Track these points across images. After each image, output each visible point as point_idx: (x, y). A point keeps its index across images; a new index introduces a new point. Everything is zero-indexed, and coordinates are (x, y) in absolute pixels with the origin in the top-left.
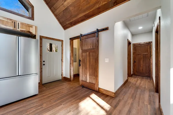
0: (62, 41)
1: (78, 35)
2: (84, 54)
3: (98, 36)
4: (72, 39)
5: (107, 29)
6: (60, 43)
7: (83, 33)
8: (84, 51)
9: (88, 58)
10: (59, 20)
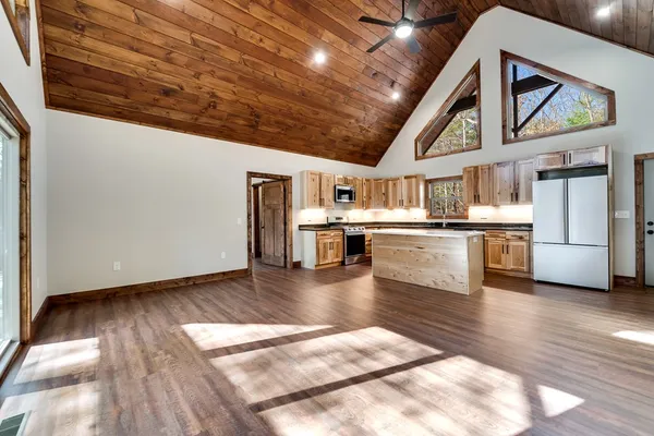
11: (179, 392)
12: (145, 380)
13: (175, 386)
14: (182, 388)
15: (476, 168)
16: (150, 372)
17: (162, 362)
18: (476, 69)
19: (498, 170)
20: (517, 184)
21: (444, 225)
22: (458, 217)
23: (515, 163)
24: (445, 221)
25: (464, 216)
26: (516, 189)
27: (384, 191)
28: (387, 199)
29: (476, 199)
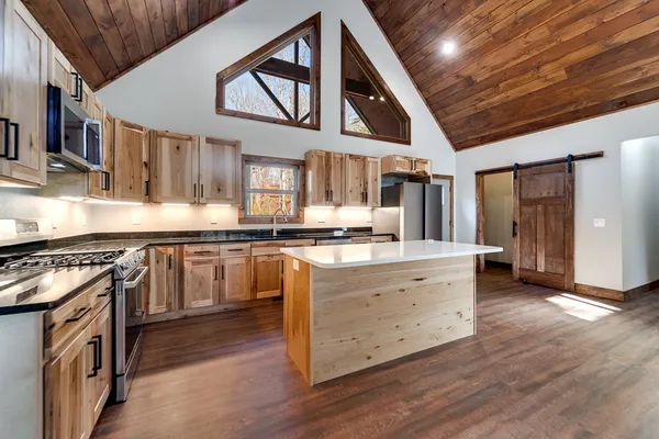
0: (451, 179)
2: (527, 209)
4: (481, 174)
5: (598, 155)
6: (447, 182)
8: (527, 202)
9: (541, 219)
15: (328, 154)
18: (314, 22)
19: (350, 163)
20: (366, 183)
21: (275, 234)
22: (291, 221)
23: (364, 158)
24: (276, 227)
25: (298, 218)
26: (366, 189)
27: (145, 158)
28: (153, 179)
29: (328, 196)
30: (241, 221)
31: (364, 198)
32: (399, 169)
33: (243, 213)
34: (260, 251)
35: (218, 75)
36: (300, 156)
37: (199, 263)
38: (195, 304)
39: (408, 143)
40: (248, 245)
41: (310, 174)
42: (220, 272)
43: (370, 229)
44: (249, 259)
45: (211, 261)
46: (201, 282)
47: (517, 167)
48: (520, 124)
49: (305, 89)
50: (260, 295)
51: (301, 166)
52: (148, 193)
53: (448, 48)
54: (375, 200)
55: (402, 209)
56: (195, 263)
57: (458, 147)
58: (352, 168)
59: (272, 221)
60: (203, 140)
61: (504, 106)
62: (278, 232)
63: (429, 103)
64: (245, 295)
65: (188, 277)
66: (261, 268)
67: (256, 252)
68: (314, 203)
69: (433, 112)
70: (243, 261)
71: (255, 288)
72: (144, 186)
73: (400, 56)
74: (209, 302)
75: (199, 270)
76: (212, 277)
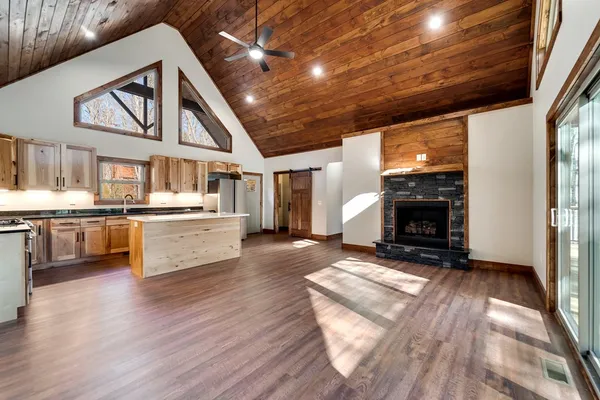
0: (261, 175)
1: (288, 169)
2: (295, 196)
3: (311, 175)
4: (276, 174)
5: (320, 169)
6: (258, 178)
7: (294, 169)
8: (294, 192)
9: (299, 201)
10: (257, 146)
11: (435, 320)
12: (447, 340)
13: (433, 324)
14: (431, 320)
15: (167, 159)
16: (439, 343)
17: (423, 345)
18: (158, 67)
19: (184, 165)
20: (196, 178)
21: (125, 211)
22: (138, 203)
23: (195, 162)
24: (126, 207)
25: (145, 201)
26: (196, 182)
27: (13, 158)
28: (20, 174)
29: (167, 187)
30: (96, 203)
31: (195, 188)
32: (218, 170)
33: (97, 197)
34: (113, 222)
35: (75, 99)
36: (146, 158)
37: (64, 231)
38: (61, 258)
39: (230, 151)
40: (104, 218)
41: (153, 171)
42: (81, 237)
43: (201, 208)
44: (104, 228)
45: (73, 230)
46: (66, 243)
47: (291, 172)
48: (289, 148)
49: (151, 104)
50: (113, 251)
51: (148, 165)
52: (16, 184)
53: (250, 99)
54: (203, 189)
55: (219, 195)
56: (59, 231)
57: (266, 155)
58: (186, 168)
59: (123, 203)
60: (64, 147)
61: (282, 136)
62: (128, 211)
63: (245, 126)
64: (101, 251)
65: (54, 240)
66: (113, 234)
67: (109, 223)
68: (156, 190)
69: (248, 132)
70: (99, 229)
71: (109, 246)
72: (13, 179)
73: (224, 95)
74: (73, 256)
75: (63, 235)
76: (74, 241)
